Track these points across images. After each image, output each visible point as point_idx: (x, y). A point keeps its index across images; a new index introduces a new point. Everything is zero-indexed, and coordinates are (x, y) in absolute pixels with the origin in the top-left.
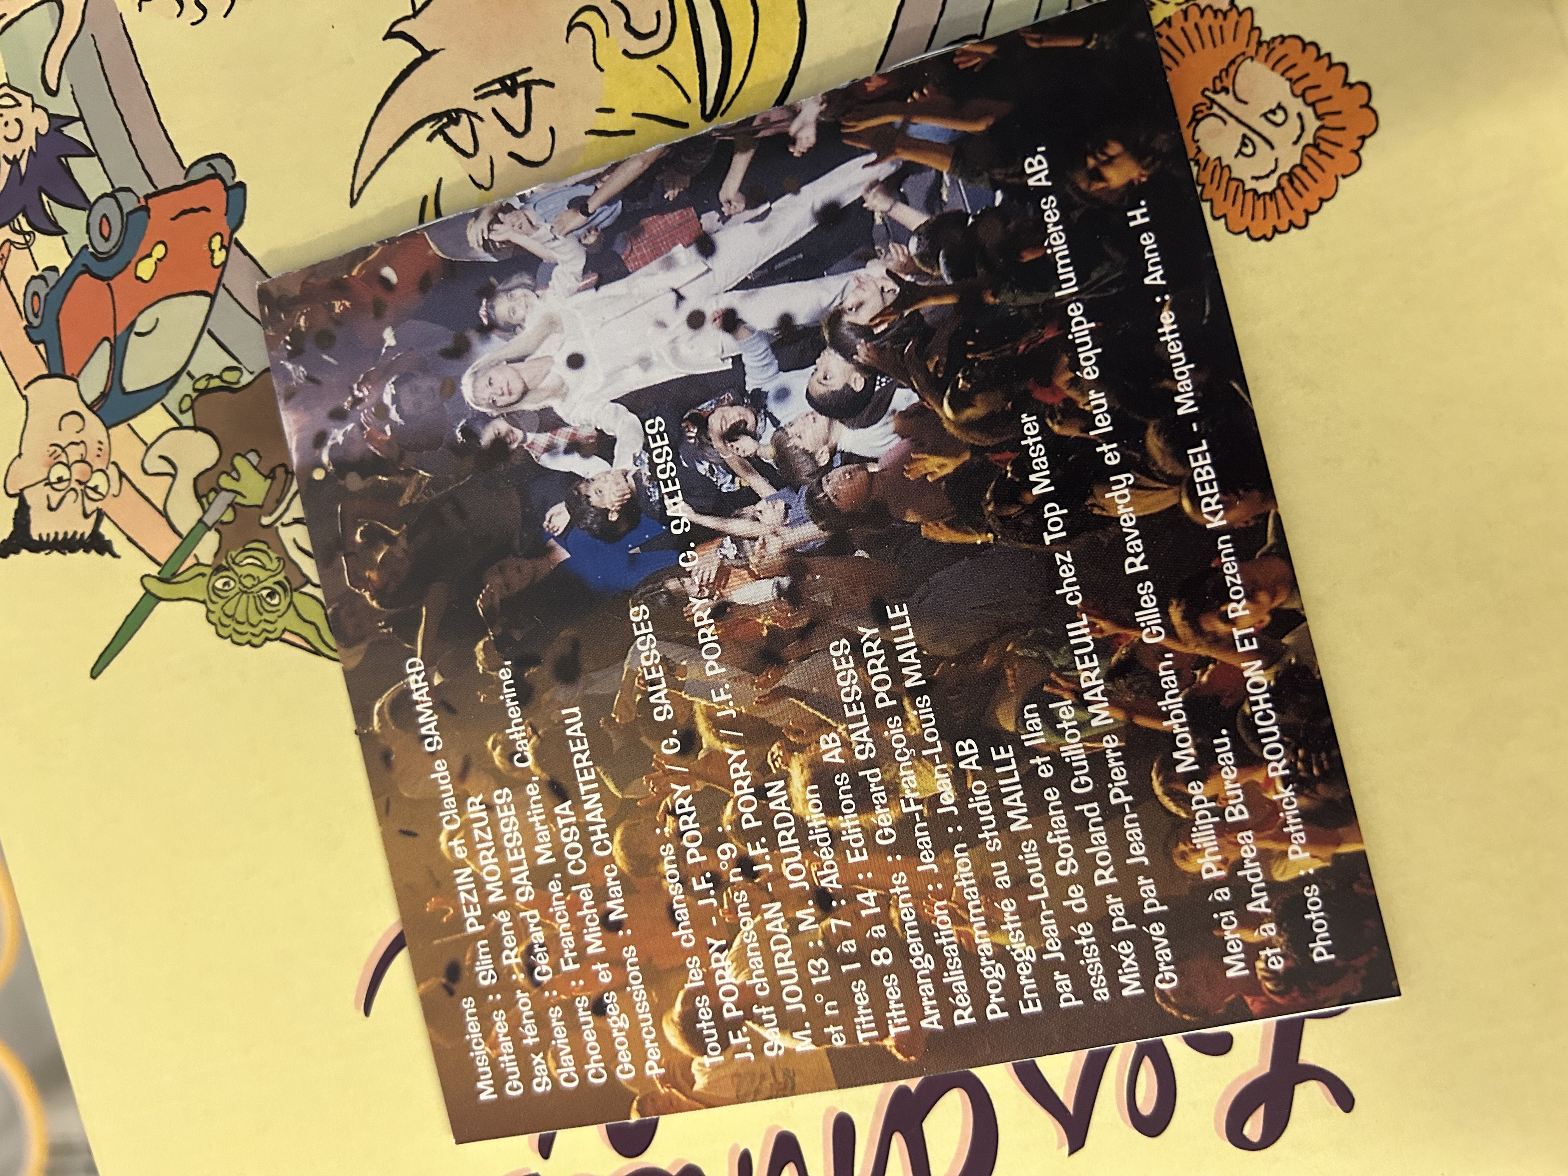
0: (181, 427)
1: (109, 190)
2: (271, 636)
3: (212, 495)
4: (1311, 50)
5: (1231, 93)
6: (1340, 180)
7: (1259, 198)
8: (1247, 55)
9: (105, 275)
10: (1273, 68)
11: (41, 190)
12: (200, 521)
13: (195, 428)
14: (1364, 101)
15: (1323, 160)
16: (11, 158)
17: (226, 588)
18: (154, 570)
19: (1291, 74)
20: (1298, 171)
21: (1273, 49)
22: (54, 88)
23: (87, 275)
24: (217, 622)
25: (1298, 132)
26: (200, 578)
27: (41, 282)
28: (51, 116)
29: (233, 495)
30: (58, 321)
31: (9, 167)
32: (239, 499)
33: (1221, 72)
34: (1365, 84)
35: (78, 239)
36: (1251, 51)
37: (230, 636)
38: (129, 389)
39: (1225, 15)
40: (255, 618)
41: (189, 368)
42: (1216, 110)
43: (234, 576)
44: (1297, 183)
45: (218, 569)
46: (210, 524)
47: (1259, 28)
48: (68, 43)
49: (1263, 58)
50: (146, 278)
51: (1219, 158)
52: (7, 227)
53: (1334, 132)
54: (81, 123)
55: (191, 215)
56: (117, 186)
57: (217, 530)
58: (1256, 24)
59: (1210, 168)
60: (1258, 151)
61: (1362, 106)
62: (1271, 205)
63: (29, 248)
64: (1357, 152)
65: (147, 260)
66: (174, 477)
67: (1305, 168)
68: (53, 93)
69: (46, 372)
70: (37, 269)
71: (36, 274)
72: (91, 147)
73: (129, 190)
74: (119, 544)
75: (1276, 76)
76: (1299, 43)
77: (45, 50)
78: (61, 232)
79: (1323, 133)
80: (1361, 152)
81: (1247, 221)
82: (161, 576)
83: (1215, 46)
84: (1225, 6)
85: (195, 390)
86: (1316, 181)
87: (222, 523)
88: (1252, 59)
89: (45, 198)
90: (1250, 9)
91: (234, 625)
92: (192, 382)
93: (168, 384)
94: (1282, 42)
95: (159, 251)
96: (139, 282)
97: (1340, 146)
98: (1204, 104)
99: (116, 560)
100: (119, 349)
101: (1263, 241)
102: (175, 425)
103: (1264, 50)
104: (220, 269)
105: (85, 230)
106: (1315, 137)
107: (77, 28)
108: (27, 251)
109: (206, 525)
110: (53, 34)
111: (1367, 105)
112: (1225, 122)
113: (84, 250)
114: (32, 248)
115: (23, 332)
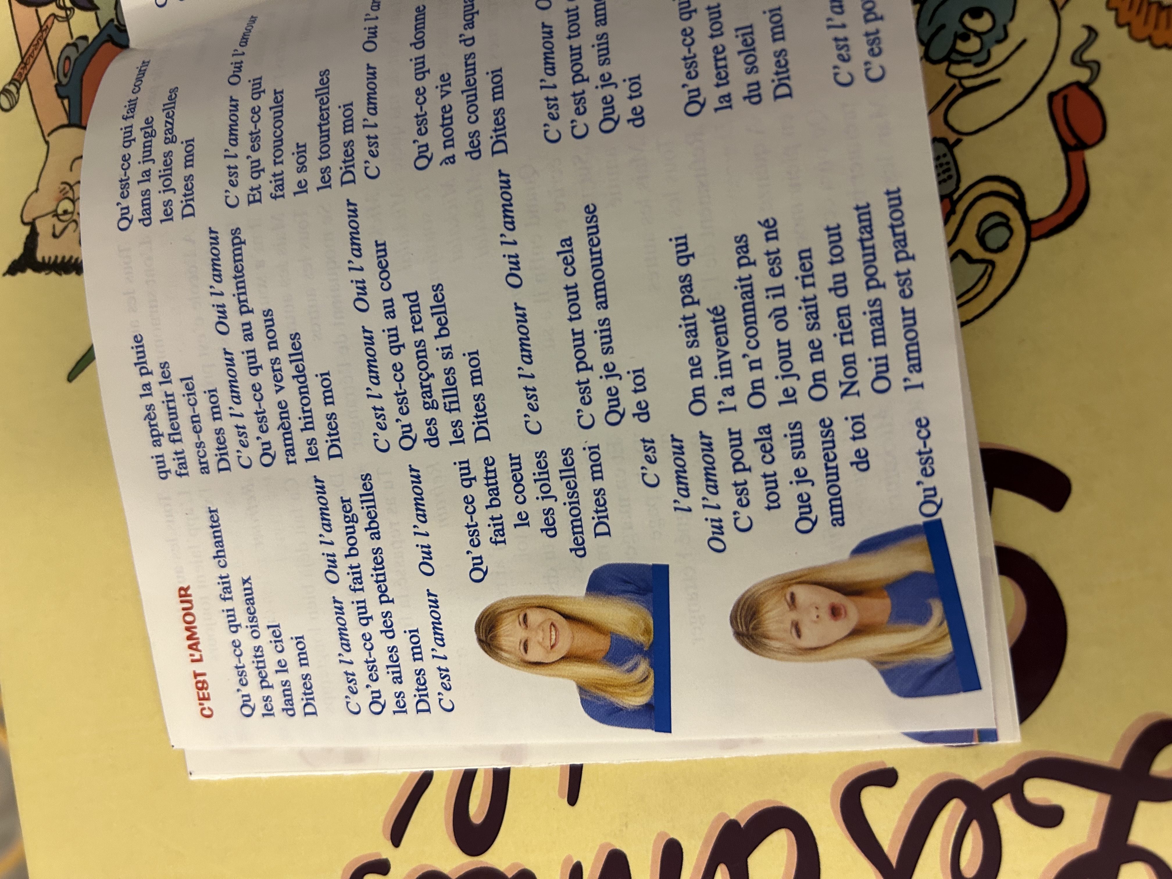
63: (68, 21)
69: (66, 122)
70: (72, 38)
71: (71, 41)
78: (94, 8)
81: (1150, 29)
101: (1165, 50)
113: (111, 23)
114: (71, 21)
115: (54, 89)
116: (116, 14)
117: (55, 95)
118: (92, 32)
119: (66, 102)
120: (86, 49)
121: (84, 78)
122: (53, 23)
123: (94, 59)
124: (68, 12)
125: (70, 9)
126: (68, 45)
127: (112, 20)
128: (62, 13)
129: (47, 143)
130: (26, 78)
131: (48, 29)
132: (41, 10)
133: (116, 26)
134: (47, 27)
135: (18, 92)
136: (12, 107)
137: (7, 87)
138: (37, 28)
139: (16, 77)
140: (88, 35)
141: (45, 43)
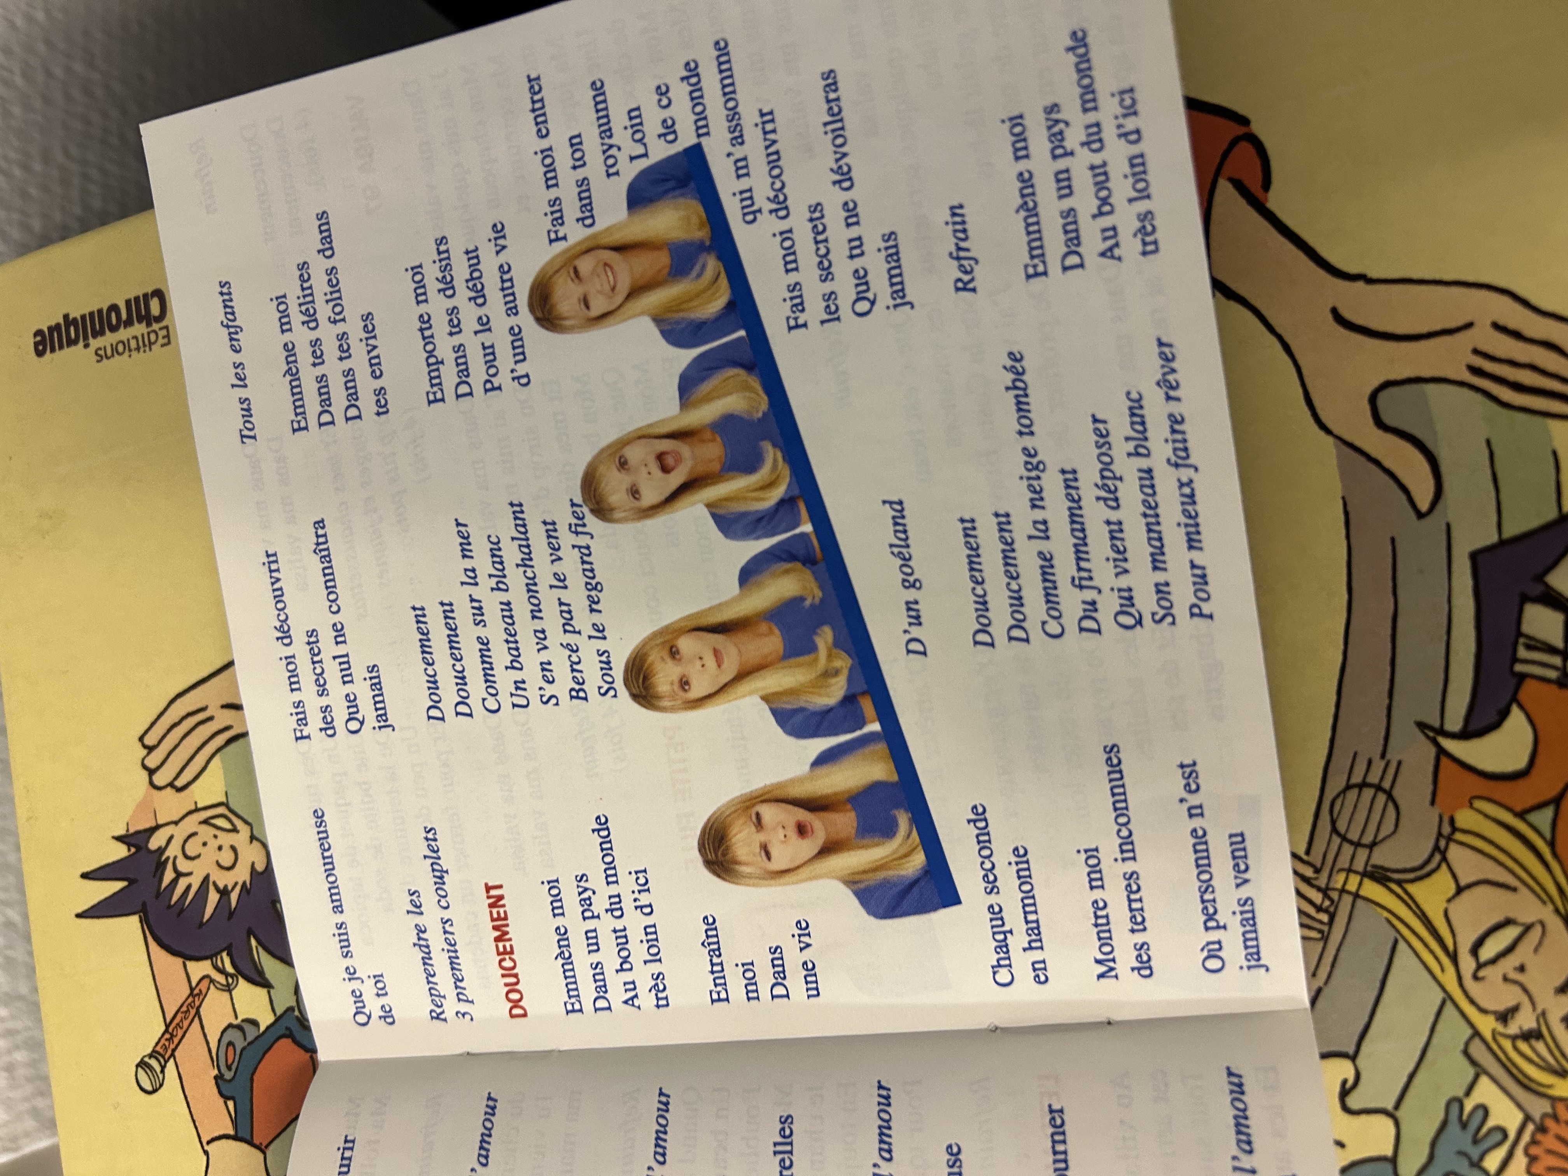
11: (250, 932)
16: (221, 888)
23: (290, 1041)
27: (238, 1034)
30: (252, 1081)
52: (209, 962)
63: (230, 991)
69: (231, 1132)
70: (236, 1017)
71: (235, 1022)
78: (265, 984)
89: (253, 942)
108: (227, 993)
113: (289, 1013)
114: (234, 993)
115: (213, 1082)
116: (297, 1001)
117: (215, 1090)
118: (266, 1019)
119: (231, 1104)
120: (257, 1038)
121: (255, 1078)
122: (209, 989)
123: (267, 1056)
124: (230, 980)
125: (232, 976)
126: (230, 1026)
127: (290, 1009)
128: (220, 978)
129: (206, 1153)
130: (172, 1055)
131: (203, 996)
132: (191, 965)
133: (297, 1017)
134: (200, 991)
135: (162, 1071)
136: (155, 1091)
137: (146, 1059)
138: (188, 992)
139: (158, 1048)
140: (259, 1020)
141: (198, 1013)
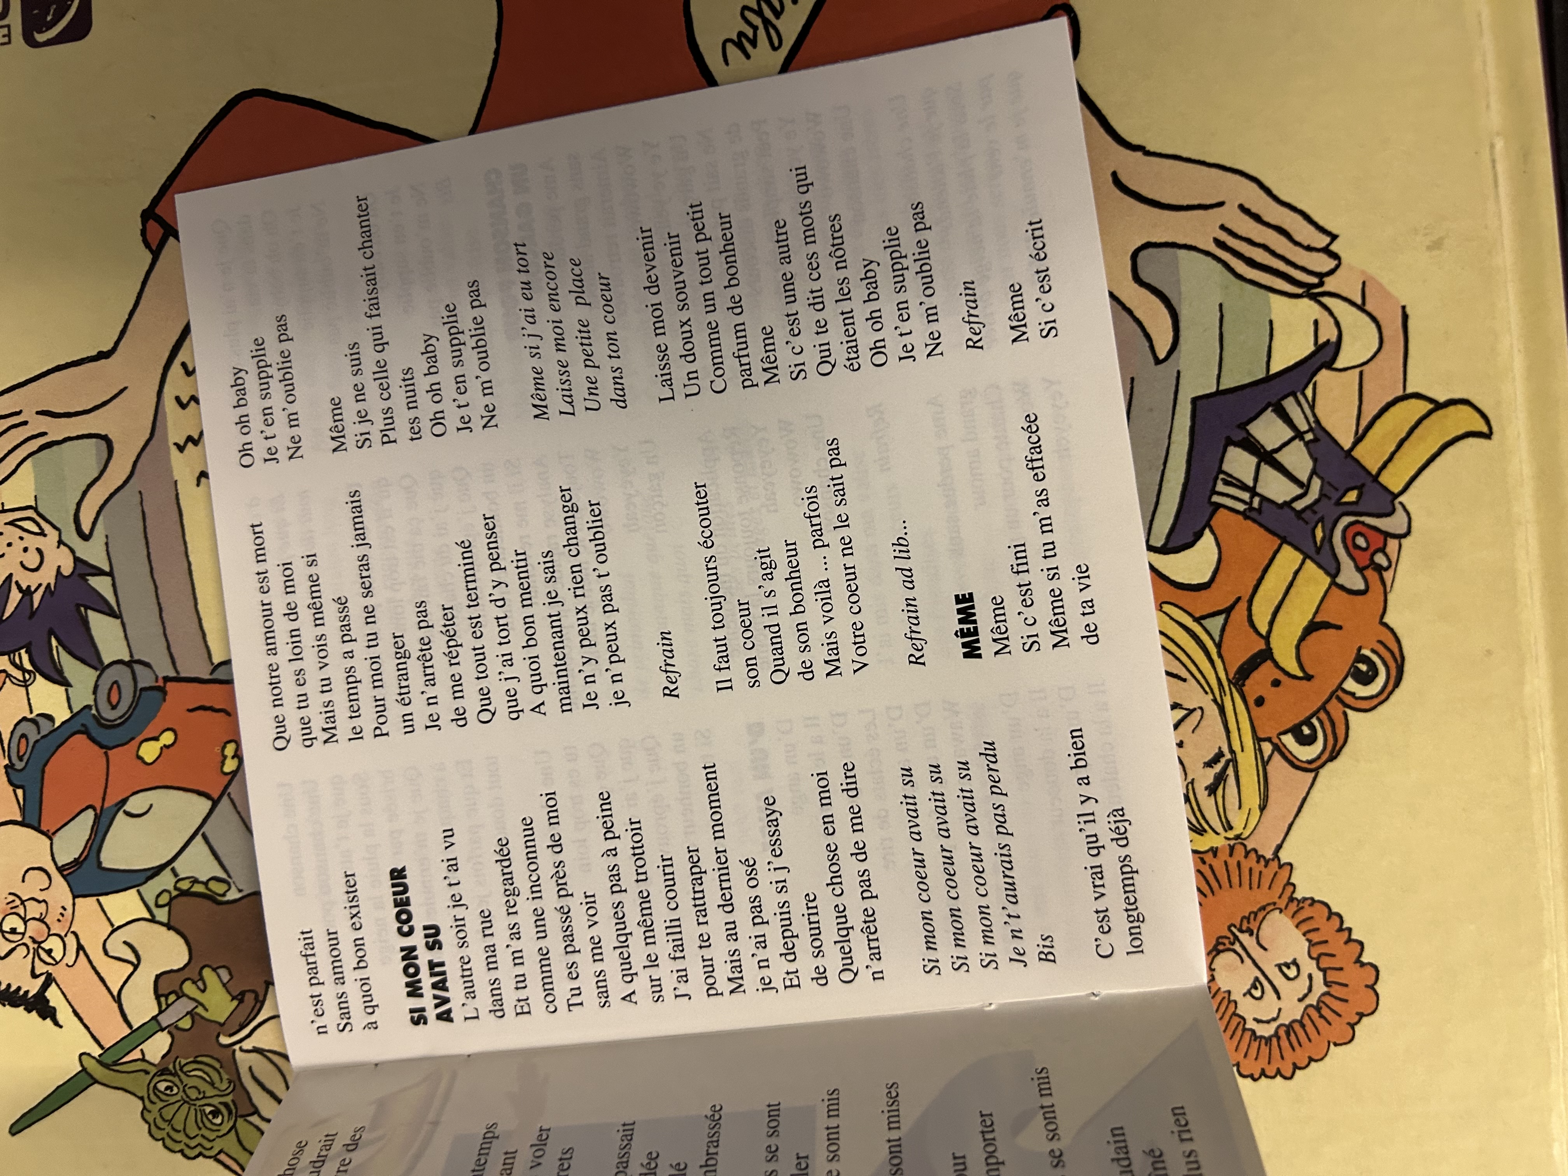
0: (153, 920)
1: (127, 658)
2: (207, 1153)
3: (172, 998)
4: (1336, 921)
5: (1255, 935)
6: (1332, 1045)
7: (1255, 1040)
8: (1277, 906)
9: (105, 743)
10: (1297, 926)
11: (51, 632)
12: (154, 1018)
13: (169, 926)
14: (1370, 983)
15: (1320, 1023)
16: (24, 588)
17: (168, 1092)
18: (97, 1052)
19: (1312, 936)
20: (1297, 1026)
21: (1302, 908)
22: (87, 531)
23: (85, 736)
24: (151, 1121)
25: (1306, 991)
26: (142, 1074)
27: (33, 727)
28: (77, 560)
29: (195, 1004)
30: (43, 772)
31: (20, 595)
32: (200, 1010)
33: (1250, 913)
34: (1375, 968)
35: (83, 697)
36: (1282, 904)
37: (163, 1139)
38: (106, 864)
39: (1267, 862)
40: (192, 1131)
41: (175, 865)
42: (1237, 947)
43: (179, 1083)
44: (1293, 1037)
45: (163, 1071)
46: (164, 1025)
47: (1294, 885)
48: (112, 491)
49: (1291, 914)
50: (149, 759)
51: (1229, 992)
52: (6, 657)
53: (1338, 1002)
54: (108, 579)
55: (209, 713)
56: (136, 657)
57: (169, 1032)
58: (1292, 881)
59: (1219, 998)
60: (1265, 996)
61: (1367, 986)
62: (1265, 1050)
63: (26, 687)
64: (1352, 1026)
65: (152, 743)
66: (136, 967)
67: (1303, 1026)
68: (86, 537)
69: (20, 819)
70: (31, 712)
71: (30, 716)
72: (116, 608)
73: (147, 665)
74: (64, 1014)
75: (1298, 934)
76: (1326, 910)
77: (84, 488)
78: (63, 682)
79: (1327, 1000)
80: (1357, 1028)
81: (1240, 1057)
82: (102, 1059)
83: (1251, 888)
84: (1269, 855)
85: (176, 888)
86: (1310, 1040)
87: (177, 1028)
88: (1281, 911)
89: (54, 643)
90: (1291, 865)
91: (168, 1129)
92: (174, 880)
93: (149, 873)
94: (1311, 905)
95: (167, 738)
96: (139, 762)
97: (1340, 1016)
98: (1229, 938)
99: (56, 1028)
100: (104, 820)
101: (1249, 1079)
102: (147, 915)
103: (1293, 907)
104: (230, 777)
105: (91, 690)
106: (1319, 1001)
107: (124, 478)
108: (23, 690)
109: (159, 1024)
110: (96, 475)
111: (1372, 987)
112: (1242, 961)
113: (87, 710)
114: (29, 688)
116: (95, 700)
118: (61, 715)
119: (20, 792)
120: (51, 732)
121: (47, 769)
122: (4, 683)
123: (61, 749)
124: (27, 676)
125: (29, 672)
126: (24, 719)
127: (88, 707)
128: (18, 674)
133: (94, 715)
140: (55, 715)
